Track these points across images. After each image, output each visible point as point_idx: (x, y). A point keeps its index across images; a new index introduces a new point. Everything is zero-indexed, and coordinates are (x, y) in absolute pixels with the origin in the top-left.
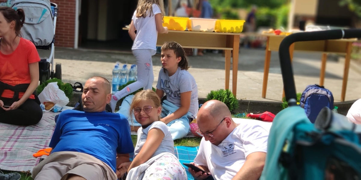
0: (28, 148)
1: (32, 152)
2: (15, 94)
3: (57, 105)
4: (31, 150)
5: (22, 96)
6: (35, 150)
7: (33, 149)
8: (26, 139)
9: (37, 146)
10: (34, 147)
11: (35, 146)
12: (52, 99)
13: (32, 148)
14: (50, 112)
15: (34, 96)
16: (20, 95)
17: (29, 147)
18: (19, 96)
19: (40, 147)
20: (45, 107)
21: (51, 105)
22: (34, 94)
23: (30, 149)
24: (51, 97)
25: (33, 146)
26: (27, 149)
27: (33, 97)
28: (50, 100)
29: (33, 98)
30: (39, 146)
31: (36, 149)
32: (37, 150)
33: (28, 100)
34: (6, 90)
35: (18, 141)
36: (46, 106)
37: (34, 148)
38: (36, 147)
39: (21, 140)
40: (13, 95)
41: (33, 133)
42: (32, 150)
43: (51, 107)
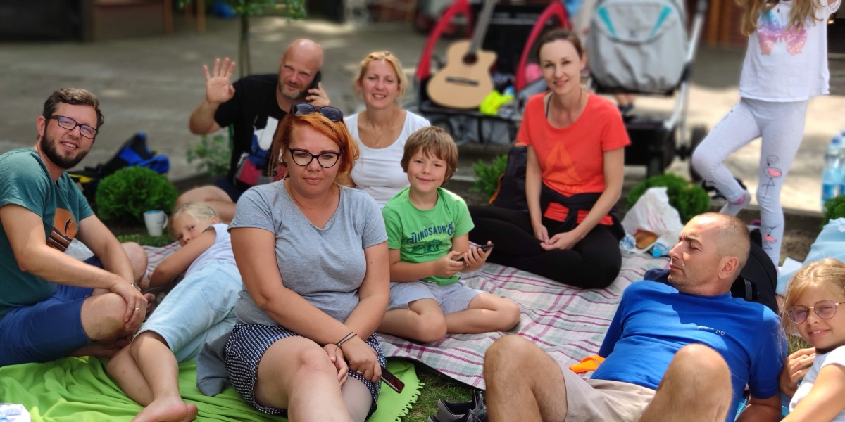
0: (565, 348)
1: (572, 358)
2: (569, 214)
3: (659, 241)
4: (571, 352)
5: (584, 217)
6: (578, 354)
7: (575, 352)
8: (573, 321)
9: (586, 345)
10: (578, 346)
11: (581, 345)
12: (652, 224)
13: (574, 348)
14: (644, 255)
15: (610, 218)
16: (579, 215)
17: (569, 346)
18: (579, 219)
19: (590, 349)
20: (635, 243)
21: (650, 239)
22: (611, 213)
23: (569, 350)
24: (651, 221)
25: (577, 343)
26: (562, 350)
27: (610, 222)
28: (647, 228)
29: (608, 222)
30: (591, 345)
31: (583, 352)
32: (583, 356)
33: (598, 229)
34: (553, 204)
35: (555, 324)
36: (638, 241)
37: (579, 350)
38: (582, 348)
39: (562, 324)
40: (566, 215)
41: (590, 308)
42: (571, 354)
43: (650, 244)
